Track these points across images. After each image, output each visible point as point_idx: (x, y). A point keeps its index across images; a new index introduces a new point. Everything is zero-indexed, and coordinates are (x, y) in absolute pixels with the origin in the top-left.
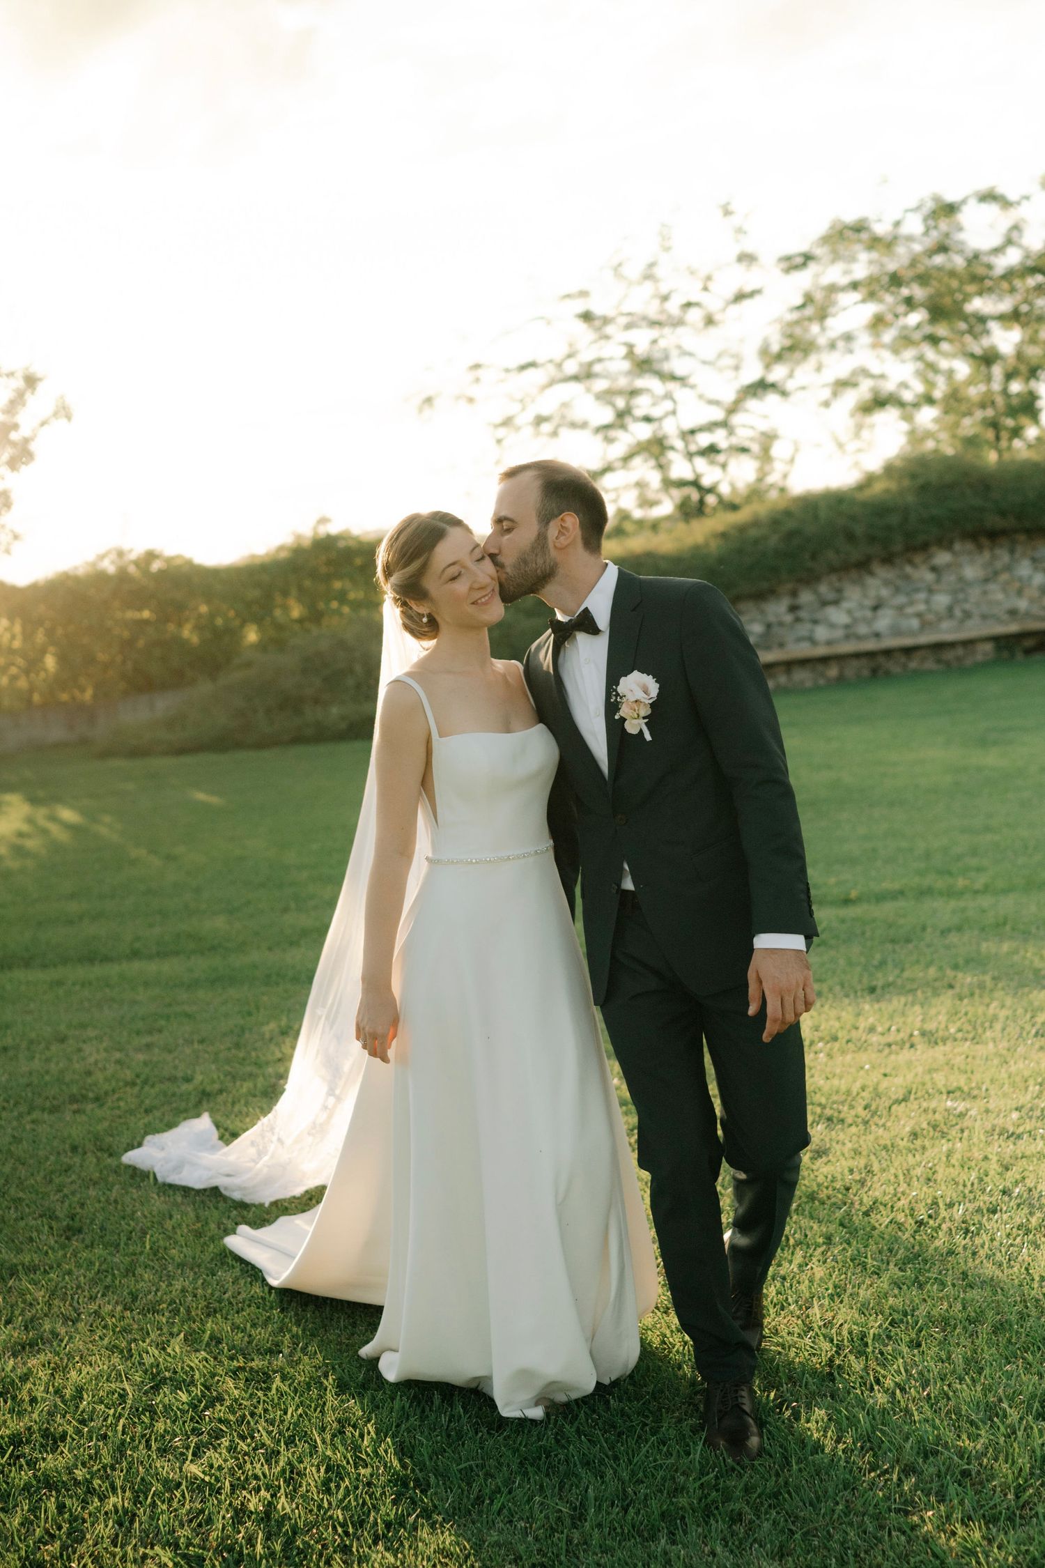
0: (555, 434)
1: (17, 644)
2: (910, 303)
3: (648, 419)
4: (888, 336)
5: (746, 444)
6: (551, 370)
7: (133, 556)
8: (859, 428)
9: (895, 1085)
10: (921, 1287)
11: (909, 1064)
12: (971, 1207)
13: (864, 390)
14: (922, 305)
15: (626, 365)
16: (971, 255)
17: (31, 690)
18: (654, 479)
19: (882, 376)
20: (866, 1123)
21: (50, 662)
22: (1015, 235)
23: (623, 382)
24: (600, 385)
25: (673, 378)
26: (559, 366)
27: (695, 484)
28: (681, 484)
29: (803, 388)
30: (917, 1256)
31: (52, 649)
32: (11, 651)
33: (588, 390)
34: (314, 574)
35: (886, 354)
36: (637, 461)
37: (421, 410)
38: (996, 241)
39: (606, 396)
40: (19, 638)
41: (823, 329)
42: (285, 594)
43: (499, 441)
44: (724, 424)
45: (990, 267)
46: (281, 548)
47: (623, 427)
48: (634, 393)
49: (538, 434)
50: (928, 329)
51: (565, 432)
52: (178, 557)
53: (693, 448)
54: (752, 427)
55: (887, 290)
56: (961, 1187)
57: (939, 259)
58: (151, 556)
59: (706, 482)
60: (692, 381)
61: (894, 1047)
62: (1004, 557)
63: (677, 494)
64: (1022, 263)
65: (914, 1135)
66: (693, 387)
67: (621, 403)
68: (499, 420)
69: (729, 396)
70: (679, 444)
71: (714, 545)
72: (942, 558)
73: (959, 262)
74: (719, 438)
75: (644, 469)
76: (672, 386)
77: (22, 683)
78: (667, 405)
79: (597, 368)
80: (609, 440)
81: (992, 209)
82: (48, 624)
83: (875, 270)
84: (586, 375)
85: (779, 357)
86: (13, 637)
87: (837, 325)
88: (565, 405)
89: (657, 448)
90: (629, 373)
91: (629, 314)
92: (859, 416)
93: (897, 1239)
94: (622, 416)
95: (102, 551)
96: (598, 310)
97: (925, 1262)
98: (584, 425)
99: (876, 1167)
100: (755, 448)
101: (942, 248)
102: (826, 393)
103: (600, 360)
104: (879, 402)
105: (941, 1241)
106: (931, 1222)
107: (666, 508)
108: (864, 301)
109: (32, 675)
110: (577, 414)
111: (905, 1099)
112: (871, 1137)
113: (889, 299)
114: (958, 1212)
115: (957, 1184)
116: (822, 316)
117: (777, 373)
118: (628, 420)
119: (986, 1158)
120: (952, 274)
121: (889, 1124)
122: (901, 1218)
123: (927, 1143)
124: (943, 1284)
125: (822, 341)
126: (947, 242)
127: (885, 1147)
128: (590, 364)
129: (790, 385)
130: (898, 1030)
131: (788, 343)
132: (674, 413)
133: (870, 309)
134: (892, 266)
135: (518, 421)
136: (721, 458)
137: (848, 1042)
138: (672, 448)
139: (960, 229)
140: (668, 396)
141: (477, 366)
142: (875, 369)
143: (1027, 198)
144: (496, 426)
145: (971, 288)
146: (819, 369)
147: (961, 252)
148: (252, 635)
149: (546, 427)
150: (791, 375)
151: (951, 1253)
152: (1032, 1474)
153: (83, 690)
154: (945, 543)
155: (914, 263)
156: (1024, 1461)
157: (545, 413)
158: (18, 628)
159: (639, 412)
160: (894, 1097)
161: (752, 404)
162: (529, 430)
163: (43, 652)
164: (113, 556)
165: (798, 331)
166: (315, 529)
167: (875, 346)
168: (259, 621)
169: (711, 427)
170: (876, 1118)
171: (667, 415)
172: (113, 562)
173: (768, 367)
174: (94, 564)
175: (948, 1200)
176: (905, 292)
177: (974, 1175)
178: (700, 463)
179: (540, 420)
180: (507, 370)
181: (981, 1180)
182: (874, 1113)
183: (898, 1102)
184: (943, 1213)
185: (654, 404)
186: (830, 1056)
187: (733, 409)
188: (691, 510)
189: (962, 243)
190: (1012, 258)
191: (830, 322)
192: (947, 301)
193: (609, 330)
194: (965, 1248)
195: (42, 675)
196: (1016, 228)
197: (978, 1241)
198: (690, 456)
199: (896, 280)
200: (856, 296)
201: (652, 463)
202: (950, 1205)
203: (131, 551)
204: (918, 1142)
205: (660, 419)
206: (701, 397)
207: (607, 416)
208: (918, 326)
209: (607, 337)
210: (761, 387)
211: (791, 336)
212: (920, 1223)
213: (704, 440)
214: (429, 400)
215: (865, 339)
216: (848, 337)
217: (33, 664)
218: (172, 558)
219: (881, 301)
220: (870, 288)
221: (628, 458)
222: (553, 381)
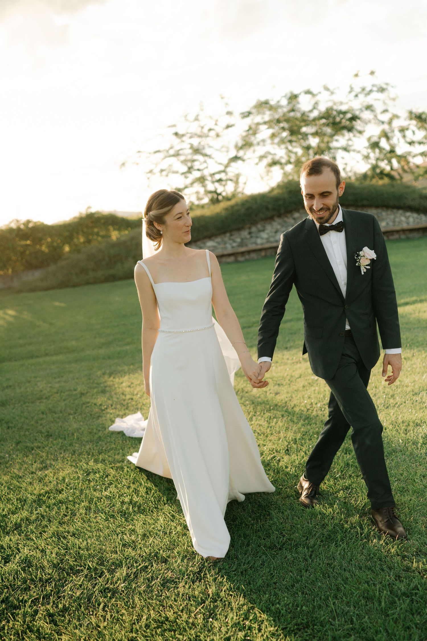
0: (167, 176)
2: (283, 129)
3: (199, 170)
4: (277, 140)
5: (231, 178)
6: (165, 153)
8: (268, 172)
9: (296, 374)
10: (310, 425)
11: (300, 368)
12: (322, 403)
13: (269, 160)
14: (287, 130)
15: (191, 151)
16: (303, 113)
18: (202, 190)
19: (275, 154)
20: (289, 384)
22: (316, 105)
23: (189, 157)
24: (182, 158)
25: (206, 155)
26: (168, 151)
27: (215, 192)
28: (211, 192)
29: (249, 159)
30: (308, 418)
33: (178, 160)
34: (87, 227)
35: (276, 146)
36: (196, 185)
37: (121, 168)
38: (310, 108)
39: (184, 162)
41: (256, 138)
43: (148, 178)
44: (224, 171)
45: (308, 116)
47: (190, 173)
48: (193, 161)
49: (161, 176)
50: (289, 138)
51: (171, 175)
53: (214, 180)
54: (233, 172)
55: (276, 125)
56: (318, 399)
57: (292, 114)
59: (219, 191)
60: (213, 156)
61: (295, 363)
63: (210, 196)
64: (319, 115)
65: (304, 387)
66: (213, 158)
67: (189, 164)
68: (148, 171)
69: (225, 162)
70: (209, 178)
71: (224, 213)
73: (298, 115)
74: (223, 176)
75: (198, 187)
76: (206, 158)
78: (205, 165)
79: (181, 152)
80: (186, 177)
81: (309, 96)
83: (271, 118)
84: (177, 155)
85: (241, 148)
87: (260, 136)
88: (170, 166)
89: (202, 180)
90: (191, 154)
91: (191, 133)
92: (268, 168)
93: (302, 414)
94: (190, 169)
96: (180, 131)
97: (311, 419)
98: (177, 172)
99: (294, 396)
100: (235, 179)
101: (293, 110)
102: (257, 160)
103: (181, 149)
104: (274, 163)
105: (315, 413)
106: (311, 409)
107: (206, 200)
108: (268, 128)
110: (175, 169)
111: (300, 377)
112: (291, 388)
113: (277, 128)
114: (319, 405)
115: (317, 398)
116: (255, 133)
117: (241, 153)
118: (191, 170)
119: (325, 391)
120: (297, 119)
121: (296, 384)
122: (303, 409)
123: (308, 388)
124: (316, 424)
125: (255, 142)
126: (294, 108)
127: (296, 391)
128: (178, 151)
129: (245, 157)
130: (296, 359)
131: (244, 143)
132: (207, 167)
133: (270, 131)
134: (277, 116)
135: (155, 171)
136: (223, 183)
137: (282, 363)
138: (207, 180)
139: (298, 103)
140: (205, 162)
141: (139, 152)
142: (272, 152)
143: (320, 93)
144: (147, 173)
145: (303, 124)
146: (254, 151)
147: (299, 111)
148: (67, 249)
149: (164, 173)
150: (245, 154)
151: (317, 416)
152: (345, 468)
153: (8, 270)
155: (284, 115)
156: (342, 464)
157: (163, 168)
159: (196, 167)
160: (297, 377)
161: (233, 164)
162: (159, 174)
164: (15, 222)
165: (247, 139)
166: (86, 211)
167: (273, 143)
168: (69, 243)
169: (220, 172)
170: (292, 383)
171: (205, 168)
173: (238, 151)
175: (315, 402)
176: (282, 125)
177: (322, 396)
178: (217, 185)
179: (162, 171)
180: (150, 153)
181: (324, 397)
182: (291, 382)
183: (298, 378)
184: (314, 406)
185: (201, 164)
186: (276, 367)
187: (227, 166)
188: (215, 201)
189: (300, 108)
190: (315, 114)
191: (257, 136)
192: (295, 128)
193: (184, 139)
194: (321, 415)
196: (316, 103)
197: (325, 412)
198: (213, 182)
199: (278, 121)
200: (266, 127)
201: (201, 185)
202: (316, 404)
204: (305, 388)
205: (202, 170)
206: (216, 162)
207: (185, 169)
208: (286, 137)
209: (183, 141)
210: (236, 158)
211: (245, 141)
212: (308, 410)
213: (217, 177)
214: (123, 164)
215: (269, 141)
216: (264, 141)
219: (273, 128)
220: (269, 123)
221: (192, 184)
222: (166, 157)
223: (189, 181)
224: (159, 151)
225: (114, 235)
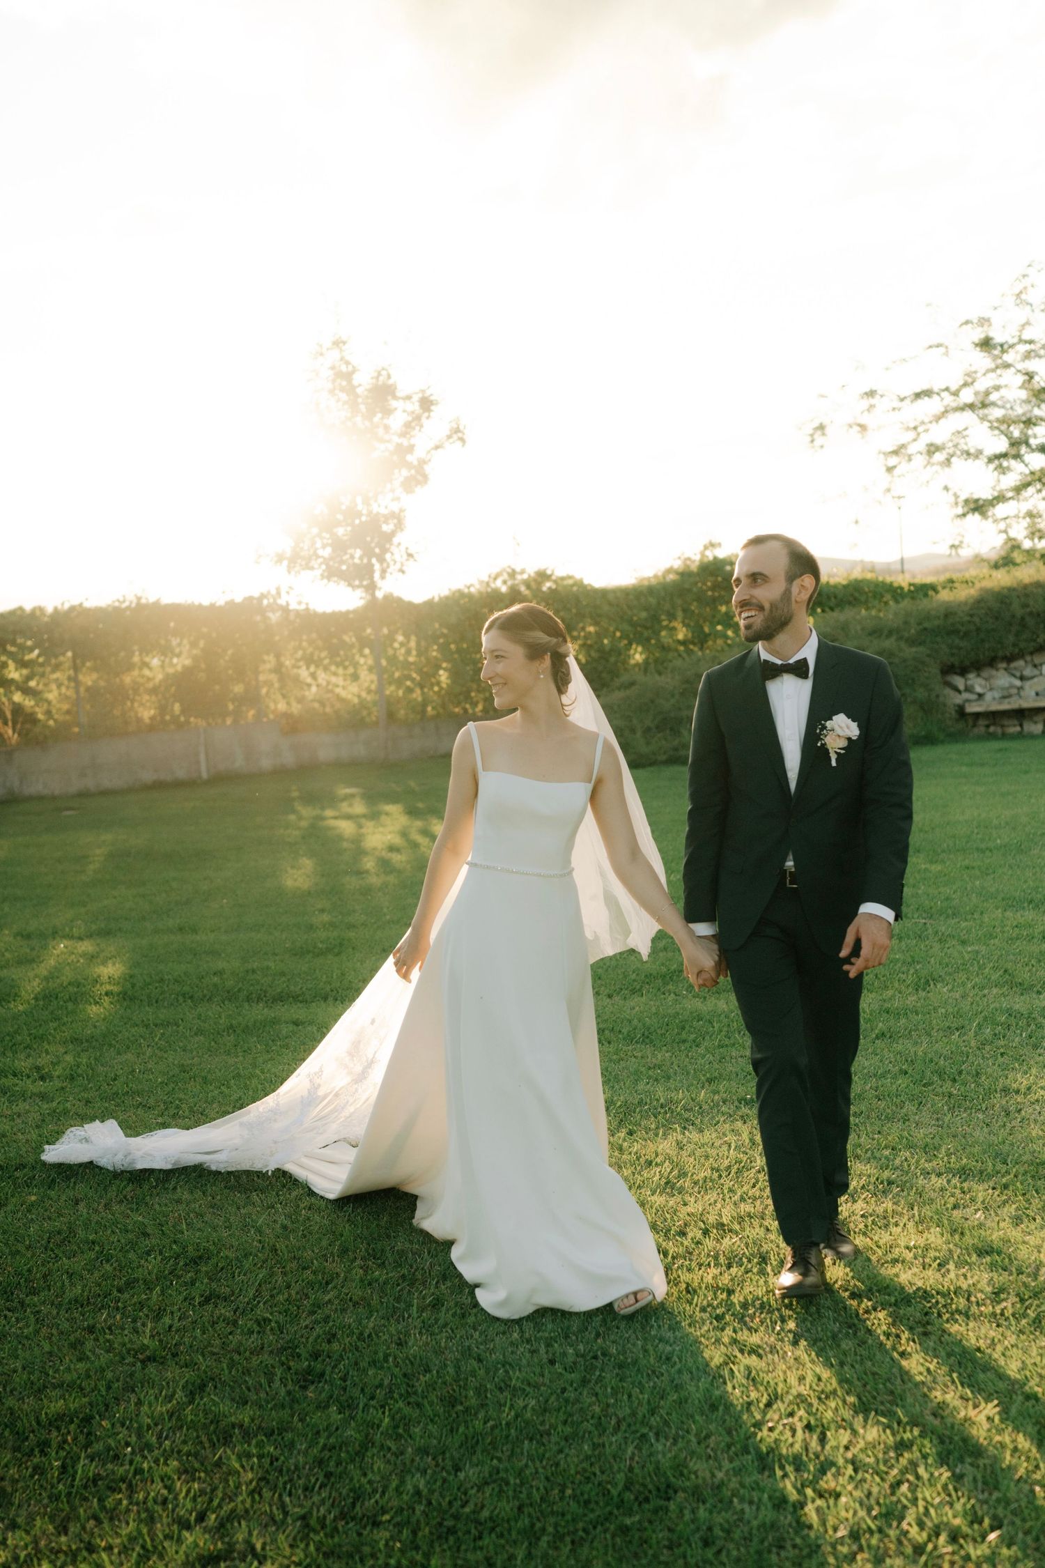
0: (948, 462)
1: (411, 659)
6: (948, 399)
7: (525, 576)
15: (1023, 394)
17: (424, 704)
21: (443, 676)
23: (1019, 410)
24: (997, 413)
26: (956, 394)
31: (444, 665)
32: (406, 665)
33: (983, 419)
34: (700, 598)
36: (1030, 492)
37: (812, 438)
39: (1001, 425)
40: (414, 653)
42: (672, 617)
43: (890, 469)
46: (669, 571)
47: (1017, 456)
48: (1029, 422)
49: (929, 463)
51: (958, 462)
52: (570, 577)
58: (543, 576)
67: (1016, 432)
68: (891, 448)
77: (417, 695)
79: (994, 397)
80: (1003, 470)
82: (441, 641)
84: (981, 405)
86: (408, 652)
88: (959, 436)
90: (1027, 401)
91: (1031, 342)
94: (1017, 447)
95: (497, 570)
96: (998, 338)
98: (978, 454)
103: (997, 388)
109: (426, 690)
110: (972, 444)
118: (1023, 449)
128: (987, 393)
135: (912, 449)
141: (871, 394)
144: (888, 454)
148: (638, 656)
149: (939, 457)
153: (475, 704)
157: (938, 442)
158: (413, 644)
159: (1035, 442)
162: (920, 460)
163: (439, 667)
164: (505, 576)
166: (703, 554)
168: (645, 642)
172: (505, 582)
174: (488, 584)
179: (932, 449)
180: (902, 400)
193: (1009, 357)
195: (436, 689)
203: (523, 572)
207: (1002, 445)
209: (1007, 366)
214: (821, 428)
217: (428, 678)
218: (563, 579)
221: (1019, 489)
222: (949, 410)
223: (1011, 480)
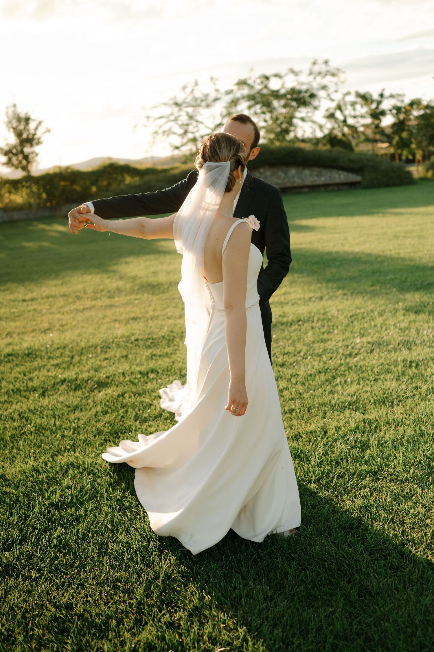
3: (192, 133)
23: (186, 122)
24: (180, 122)
25: (197, 121)
33: (177, 124)
36: (190, 144)
39: (182, 126)
48: (188, 125)
62: (275, 170)
67: (185, 128)
72: (262, 170)
76: (198, 123)
78: (197, 129)
80: (183, 138)
84: (176, 120)
85: (225, 117)
88: (171, 128)
89: (194, 140)
90: (187, 120)
91: (187, 103)
94: (186, 132)
96: (179, 102)
98: (176, 134)
103: (180, 116)
109: (40, 199)
110: (174, 131)
128: (177, 117)
132: (199, 131)
140: (197, 126)
148: (94, 189)
154: (262, 167)
159: (190, 131)
163: (42, 193)
168: (96, 184)
171: (196, 131)
179: (164, 132)
185: (194, 128)
187: (214, 130)
201: (194, 144)
207: (181, 131)
217: (39, 196)
221: (187, 143)
222: (167, 122)
223: (185, 140)
224: (161, 117)
225: (128, 179)
